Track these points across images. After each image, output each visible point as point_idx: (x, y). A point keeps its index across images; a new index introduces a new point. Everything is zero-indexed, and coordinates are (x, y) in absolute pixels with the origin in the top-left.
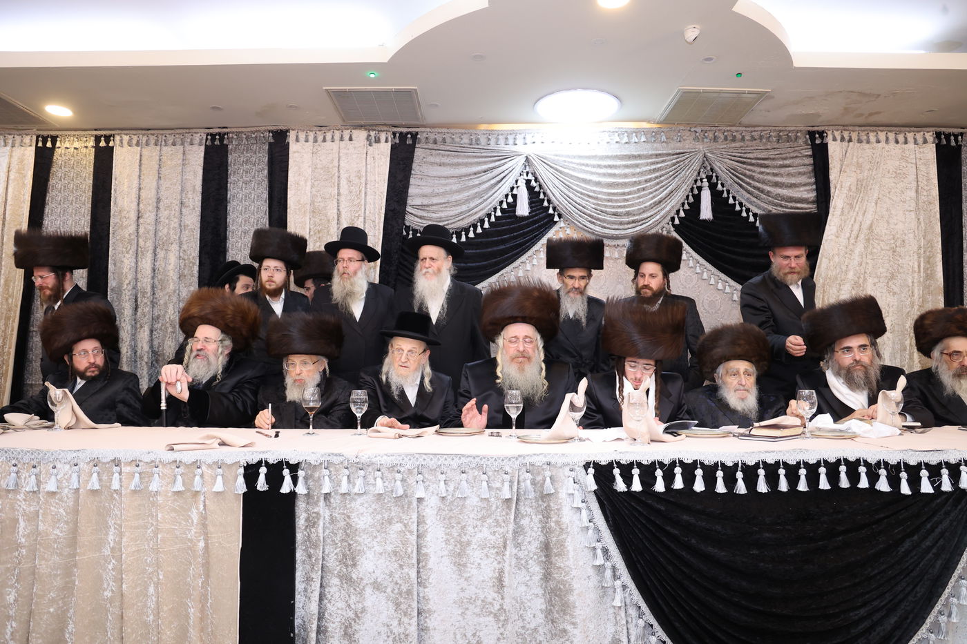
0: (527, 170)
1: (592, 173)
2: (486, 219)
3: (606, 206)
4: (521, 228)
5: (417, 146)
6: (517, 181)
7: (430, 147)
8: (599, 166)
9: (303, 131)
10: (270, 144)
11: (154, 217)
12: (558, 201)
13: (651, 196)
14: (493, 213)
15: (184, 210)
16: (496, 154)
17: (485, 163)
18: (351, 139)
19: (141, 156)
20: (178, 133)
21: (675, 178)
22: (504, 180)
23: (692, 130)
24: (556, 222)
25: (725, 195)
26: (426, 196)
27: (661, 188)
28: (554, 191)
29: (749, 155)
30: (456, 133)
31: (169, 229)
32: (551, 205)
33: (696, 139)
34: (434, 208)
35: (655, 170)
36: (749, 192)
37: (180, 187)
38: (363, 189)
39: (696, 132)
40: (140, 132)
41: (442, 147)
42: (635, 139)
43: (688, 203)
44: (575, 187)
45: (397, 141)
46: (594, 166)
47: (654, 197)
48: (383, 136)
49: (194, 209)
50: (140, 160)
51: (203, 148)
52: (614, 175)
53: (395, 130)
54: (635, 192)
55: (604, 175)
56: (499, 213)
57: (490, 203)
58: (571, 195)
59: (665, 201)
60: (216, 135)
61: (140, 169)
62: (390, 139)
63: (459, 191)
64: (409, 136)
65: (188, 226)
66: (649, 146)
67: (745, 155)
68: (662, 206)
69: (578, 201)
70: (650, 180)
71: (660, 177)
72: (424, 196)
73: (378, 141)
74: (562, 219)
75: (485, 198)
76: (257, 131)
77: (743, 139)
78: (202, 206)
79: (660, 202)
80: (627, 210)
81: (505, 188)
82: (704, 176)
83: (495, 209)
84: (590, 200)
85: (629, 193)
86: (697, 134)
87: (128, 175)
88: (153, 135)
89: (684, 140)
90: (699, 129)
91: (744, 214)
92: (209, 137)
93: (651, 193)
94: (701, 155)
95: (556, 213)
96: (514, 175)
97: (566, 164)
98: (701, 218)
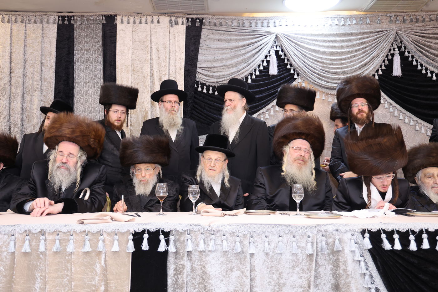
0: (277, 44)
1: (320, 46)
2: (249, 77)
3: (329, 68)
4: (273, 83)
5: (203, 27)
6: (269, 52)
7: (212, 28)
8: (325, 41)
9: (126, 16)
10: (103, 24)
11: (22, 73)
12: (298, 65)
13: (359, 61)
14: (254, 73)
15: (43, 68)
16: (256, 33)
17: (249, 39)
18: (158, 22)
19: (11, 30)
20: (37, 15)
21: (376, 48)
22: (261, 51)
23: (388, 15)
24: (296, 79)
25: (410, 59)
26: (209, 61)
27: (366, 55)
28: (295, 58)
29: (428, 32)
30: (229, 19)
31: (33, 81)
32: (292, 68)
33: (391, 21)
34: (215, 69)
35: (362, 43)
36: (427, 57)
37: (40, 52)
38: (168, 56)
39: (391, 17)
40: (10, 13)
41: (219, 28)
42: (349, 23)
43: (384, 65)
44: (308, 56)
45: (190, 24)
46: (321, 41)
47: (361, 61)
48: (180, 21)
49: (51, 67)
50: (11, 33)
51: (56, 26)
52: (334, 47)
53: (188, 16)
54: (348, 58)
55: (328, 47)
56: (258, 73)
57: (252, 66)
58: (306, 60)
59: (369, 64)
60: (65, 17)
61: (11, 39)
62: (185, 22)
63: (231, 58)
64: (198, 20)
65: (47, 79)
66: (358, 27)
67: (425, 32)
68: (367, 67)
69: (311, 65)
70: (359, 50)
71: (366, 48)
72: (208, 61)
73: (177, 24)
74: (299, 77)
75: (249, 62)
76: (94, 15)
77: (424, 20)
78: (56, 66)
79: (366, 65)
80: (343, 70)
81: (262, 57)
82: (396, 46)
83: (255, 70)
84: (319, 64)
85: (344, 59)
86: (392, 18)
87: (2, 43)
88: (20, 15)
89: (382, 22)
90: (393, 15)
91: (424, 72)
92: (60, 18)
93: (360, 59)
94: (394, 33)
95: (296, 73)
96: (268, 47)
97: (302, 40)
98: (394, 75)
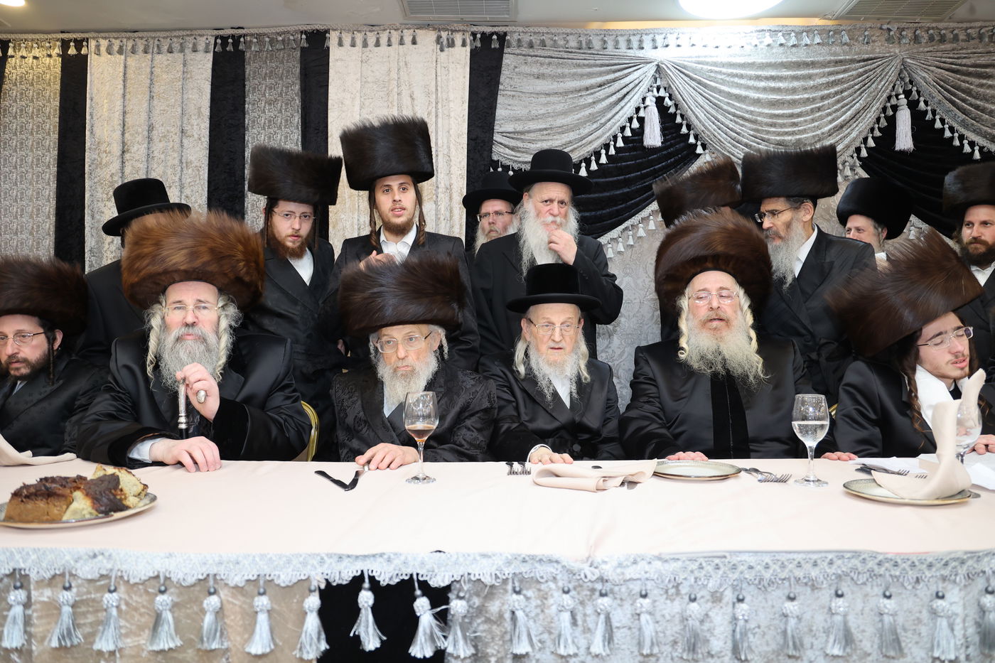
0: (659, 83)
1: (748, 88)
2: (603, 152)
3: (768, 132)
4: (652, 163)
5: (506, 50)
6: (644, 99)
7: (524, 53)
8: (758, 78)
9: (349, 30)
10: (303, 49)
11: (146, 151)
12: (704, 125)
13: (830, 118)
14: (612, 143)
15: (185, 141)
16: (617, 62)
17: (601, 74)
18: (414, 42)
19: (125, 67)
20: (175, 36)
21: (862, 93)
22: (626, 99)
23: (885, 27)
24: (700, 155)
25: (929, 116)
26: (519, 120)
27: (842, 107)
28: (697, 111)
29: (964, 61)
30: (559, 34)
31: (165, 167)
32: (692, 132)
33: (889, 40)
34: (532, 136)
35: (834, 83)
36: (964, 111)
37: (179, 110)
38: (434, 110)
39: (889, 30)
40: (123, 34)
41: (540, 53)
42: (807, 40)
43: (879, 128)
44: (725, 107)
45: (479, 45)
46: (750, 78)
47: (833, 120)
48: (458, 38)
49: (200, 139)
50: (125, 74)
51: (210, 56)
52: (778, 90)
53: (475, 29)
54: (807, 114)
55: (765, 90)
56: (620, 143)
57: (610, 129)
58: (720, 117)
59: (849, 125)
60: (228, 37)
61: (125, 86)
62: (468, 41)
63: (564, 113)
64: (495, 37)
65: (191, 162)
66: (825, 49)
67: (959, 61)
68: (846, 132)
69: (731, 126)
70: (828, 96)
71: (842, 92)
72: (518, 119)
73: (451, 44)
74: (707, 151)
75: (603, 121)
76: (284, 33)
77: (956, 38)
78: (210, 136)
79: (842, 127)
80: (798, 137)
81: (629, 110)
82: (901, 91)
83: (615, 137)
84: (746, 124)
85: (799, 115)
86: (892, 33)
87: (108, 94)
88: (142, 38)
89: (874, 41)
90: (894, 27)
91: (957, 143)
92: (219, 41)
93: (830, 114)
94: (897, 62)
95: (699, 143)
96: (641, 90)
97: (712, 75)
98: (897, 148)
